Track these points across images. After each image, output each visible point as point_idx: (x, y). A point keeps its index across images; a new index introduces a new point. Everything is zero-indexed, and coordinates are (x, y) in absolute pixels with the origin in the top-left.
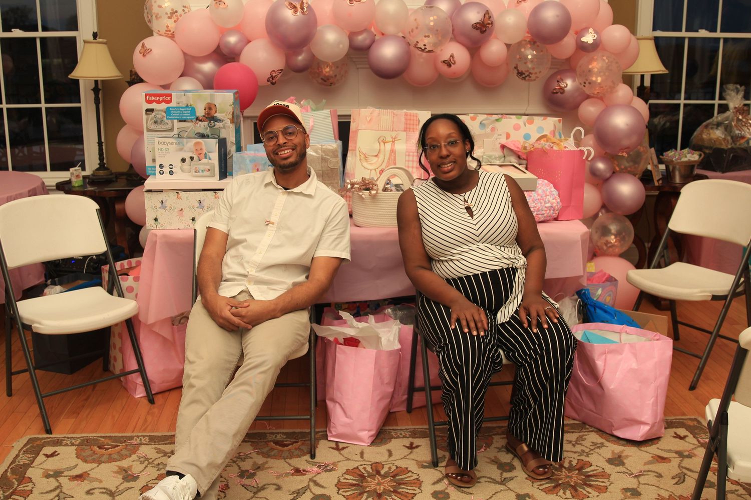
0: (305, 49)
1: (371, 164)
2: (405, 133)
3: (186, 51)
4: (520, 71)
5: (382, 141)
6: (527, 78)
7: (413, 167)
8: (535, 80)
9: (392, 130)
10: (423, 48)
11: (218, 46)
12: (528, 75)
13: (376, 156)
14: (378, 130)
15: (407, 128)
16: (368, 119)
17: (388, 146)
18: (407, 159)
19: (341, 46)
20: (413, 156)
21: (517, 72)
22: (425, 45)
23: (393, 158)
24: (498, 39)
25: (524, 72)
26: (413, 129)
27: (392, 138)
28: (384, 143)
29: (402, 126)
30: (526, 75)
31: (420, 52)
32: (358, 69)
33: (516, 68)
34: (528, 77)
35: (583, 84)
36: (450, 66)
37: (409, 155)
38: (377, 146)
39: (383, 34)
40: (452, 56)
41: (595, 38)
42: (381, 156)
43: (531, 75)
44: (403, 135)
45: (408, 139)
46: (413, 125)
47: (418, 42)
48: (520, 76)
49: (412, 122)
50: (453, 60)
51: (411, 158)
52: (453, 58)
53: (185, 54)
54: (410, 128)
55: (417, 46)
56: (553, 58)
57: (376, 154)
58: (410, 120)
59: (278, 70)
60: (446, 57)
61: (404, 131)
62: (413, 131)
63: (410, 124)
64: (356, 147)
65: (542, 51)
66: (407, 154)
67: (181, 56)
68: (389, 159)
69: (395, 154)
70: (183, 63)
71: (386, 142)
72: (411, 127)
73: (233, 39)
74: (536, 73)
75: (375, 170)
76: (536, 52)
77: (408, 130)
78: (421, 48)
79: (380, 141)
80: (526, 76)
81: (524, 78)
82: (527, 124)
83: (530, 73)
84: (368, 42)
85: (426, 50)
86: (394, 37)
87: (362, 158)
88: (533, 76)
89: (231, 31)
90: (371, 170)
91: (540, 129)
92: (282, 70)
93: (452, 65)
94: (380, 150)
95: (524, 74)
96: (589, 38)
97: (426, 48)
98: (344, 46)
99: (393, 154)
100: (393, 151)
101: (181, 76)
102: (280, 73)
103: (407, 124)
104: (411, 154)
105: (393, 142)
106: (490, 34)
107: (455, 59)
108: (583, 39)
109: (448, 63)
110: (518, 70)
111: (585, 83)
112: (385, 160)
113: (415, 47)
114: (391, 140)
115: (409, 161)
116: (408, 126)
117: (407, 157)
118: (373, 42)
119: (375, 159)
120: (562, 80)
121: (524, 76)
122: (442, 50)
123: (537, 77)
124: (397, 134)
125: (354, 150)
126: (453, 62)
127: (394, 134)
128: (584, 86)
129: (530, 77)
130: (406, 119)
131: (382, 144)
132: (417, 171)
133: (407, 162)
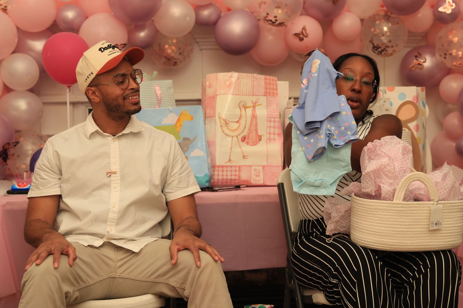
0: (148, 23)
1: (233, 131)
2: (265, 98)
3: (20, 26)
4: (375, 45)
5: (243, 106)
6: (383, 53)
7: (274, 134)
8: (391, 54)
9: (252, 94)
10: (274, 21)
11: (55, 21)
12: (385, 49)
13: (237, 122)
14: (238, 95)
15: (267, 93)
16: (228, 83)
17: (249, 111)
18: (269, 125)
19: (188, 19)
20: (275, 121)
21: (372, 46)
22: (276, 17)
23: (254, 123)
24: (350, 11)
25: (380, 45)
26: (273, 93)
27: (253, 103)
28: (245, 108)
29: (262, 91)
30: (382, 48)
31: (270, 27)
32: (201, 50)
33: (371, 42)
34: (385, 52)
35: (444, 56)
36: (302, 39)
37: (270, 121)
38: (238, 111)
39: (229, 10)
40: (304, 28)
41: (453, 8)
42: (243, 122)
43: (387, 49)
44: (263, 100)
45: (268, 105)
46: (273, 89)
47: (268, 14)
48: (376, 50)
49: (271, 86)
50: (305, 33)
51: (272, 124)
52: (305, 31)
53: (18, 29)
54: (270, 93)
55: (267, 19)
56: (410, 32)
57: (237, 120)
58: (270, 84)
59: (121, 45)
60: (298, 30)
61: (265, 95)
62: (273, 96)
63: (270, 89)
64: (215, 113)
65: (398, 23)
66: (269, 119)
67: (15, 31)
68: (251, 125)
69: (256, 120)
70: (16, 40)
71: (247, 108)
72: (271, 91)
73: (70, 14)
74: (392, 47)
75: (237, 137)
76: (392, 24)
77: (268, 94)
78: (271, 21)
79: (241, 106)
80: (382, 51)
81: (380, 53)
82: (387, 92)
83: (387, 46)
84: (214, 17)
85: (277, 22)
86: (241, 11)
87: (223, 125)
88: (390, 50)
89: (68, 6)
90: (233, 137)
91: (402, 95)
92: (125, 45)
93: (305, 38)
94: (241, 115)
95: (380, 47)
96: (447, 8)
97: (276, 20)
98: (191, 19)
99: (254, 120)
100: (254, 117)
101: (13, 53)
102: (123, 47)
103: (266, 88)
104: (273, 119)
105: (254, 107)
106: (342, 7)
107: (307, 32)
108: (441, 9)
109: (301, 36)
110: (373, 44)
111: (445, 54)
112: (246, 126)
113: (265, 20)
114: (252, 105)
115: (270, 127)
116: (268, 90)
117: (269, 123)
118: (219, 17)
119: (235, 126)
120: (420, 55)
121: (380, 50)
122: (292, 24)
123: (394, 51)
124: (257, 99)
125: (213, 116)
126: (305, 35)
127: (254, 99)
128: (445, 58)
129: (387, 51)
130: (266, 84)
131: (243, 109)
132: (278, 138)
133: (268, 129)
